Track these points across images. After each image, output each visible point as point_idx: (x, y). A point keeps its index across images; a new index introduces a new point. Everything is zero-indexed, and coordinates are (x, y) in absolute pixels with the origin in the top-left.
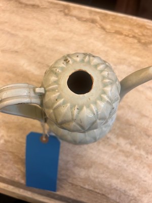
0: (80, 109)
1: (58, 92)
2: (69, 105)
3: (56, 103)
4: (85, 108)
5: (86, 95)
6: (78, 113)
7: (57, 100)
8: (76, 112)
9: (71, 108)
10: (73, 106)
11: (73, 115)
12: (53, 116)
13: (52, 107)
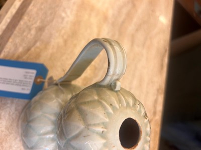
0: (103, 135)
1: (119, 107)
2: (107, 120)
3: (108, 104)
4: (104, 141)
5: (119, 142)
6: (97, 133)
7: (111, 105)
8: (100, 129)
9: (103, 123)
10: (105, 125)
11: (95, 125)
12: (89, 99)
13: (102, 99)
